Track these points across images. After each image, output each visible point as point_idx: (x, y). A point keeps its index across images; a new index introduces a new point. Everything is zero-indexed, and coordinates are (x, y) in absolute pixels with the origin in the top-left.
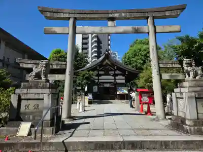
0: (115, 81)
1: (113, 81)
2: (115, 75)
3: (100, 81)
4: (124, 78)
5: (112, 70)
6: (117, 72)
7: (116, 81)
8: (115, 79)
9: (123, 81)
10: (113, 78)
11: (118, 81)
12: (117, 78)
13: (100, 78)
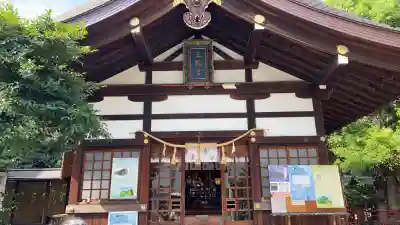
0: (252, 124)
1: (241, 124)
2: (250, 91)
3: (157, 126)
4: (307, 104)
5: (229, 64)
6: (264, 73)
7: (260, 123)
8: (251, 115)
9: (307, 127)
10: (240, 106)
11: (272, 128)
12: (261, 105)
13: (157, 107)
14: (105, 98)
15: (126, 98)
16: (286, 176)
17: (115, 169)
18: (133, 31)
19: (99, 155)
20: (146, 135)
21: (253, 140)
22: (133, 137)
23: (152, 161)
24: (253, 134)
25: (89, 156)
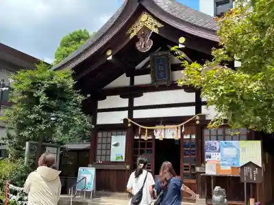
0: (198, 111)
1: (190, 111)
3: (138, 114)
8: (198, 104)
13: (138, 102)
14: (107, 97)
15: (119, 96)
16: (218, 148)
17: (113, 143)
18: (108, 59)
19: (105, 134)
20: (130, 120)
21: (198, 122)
22: (122, 122)
23: (136, 138)
24: (198, 118)
25: (100, 134)
